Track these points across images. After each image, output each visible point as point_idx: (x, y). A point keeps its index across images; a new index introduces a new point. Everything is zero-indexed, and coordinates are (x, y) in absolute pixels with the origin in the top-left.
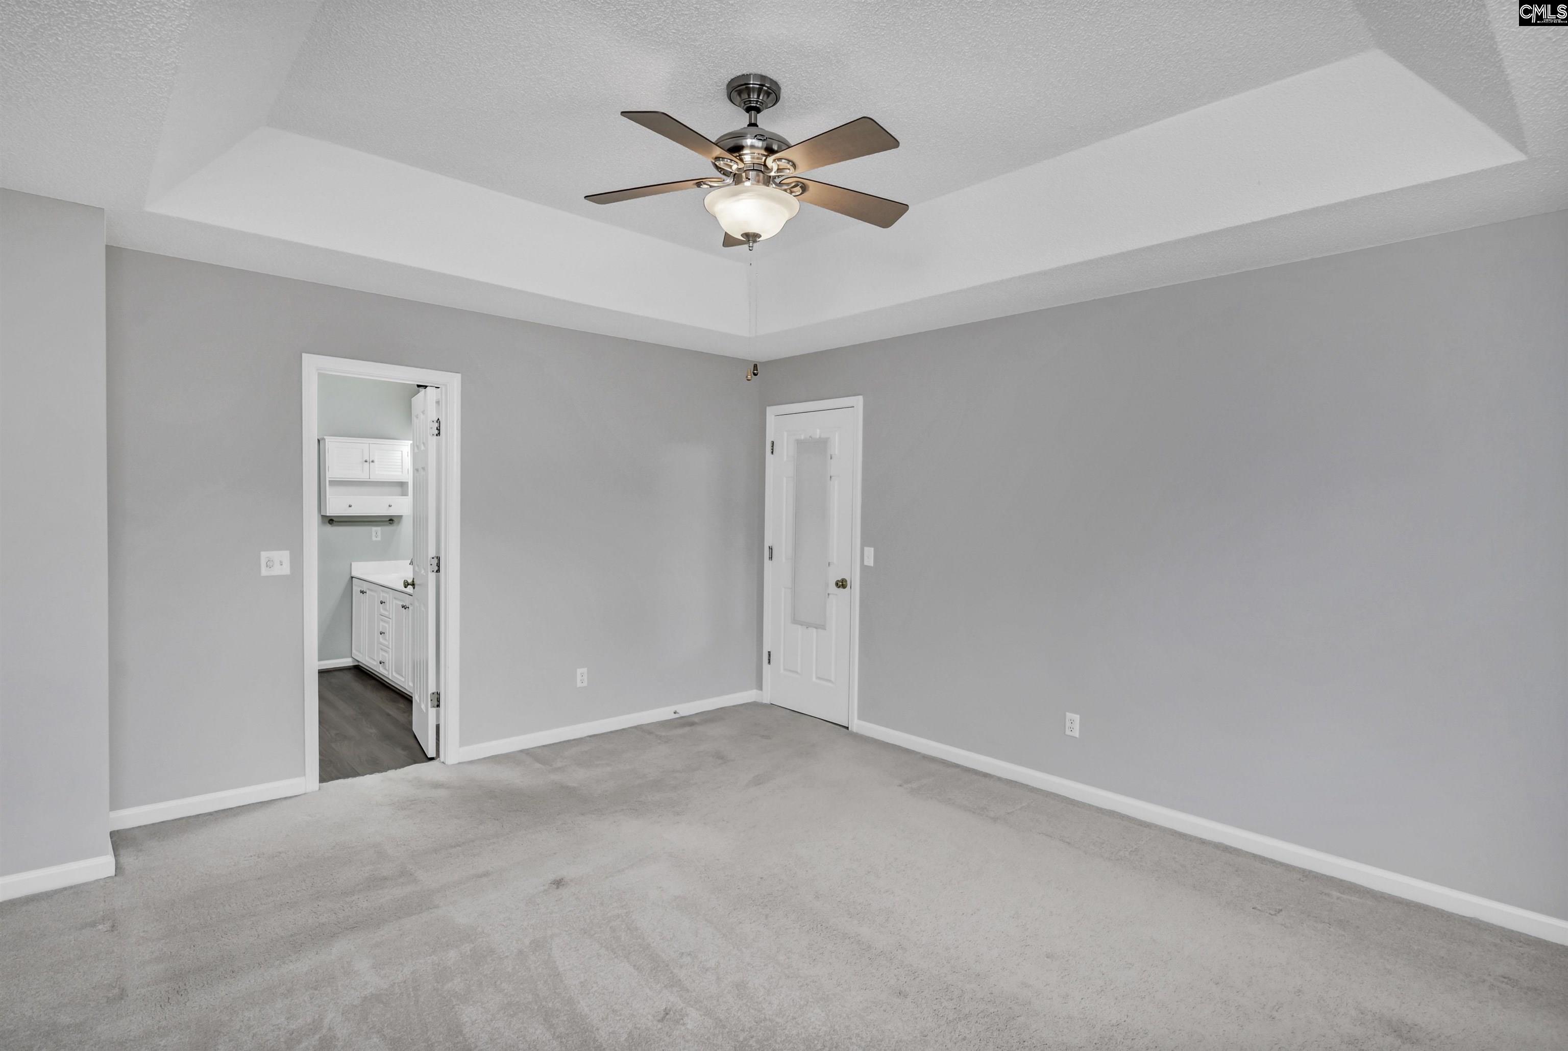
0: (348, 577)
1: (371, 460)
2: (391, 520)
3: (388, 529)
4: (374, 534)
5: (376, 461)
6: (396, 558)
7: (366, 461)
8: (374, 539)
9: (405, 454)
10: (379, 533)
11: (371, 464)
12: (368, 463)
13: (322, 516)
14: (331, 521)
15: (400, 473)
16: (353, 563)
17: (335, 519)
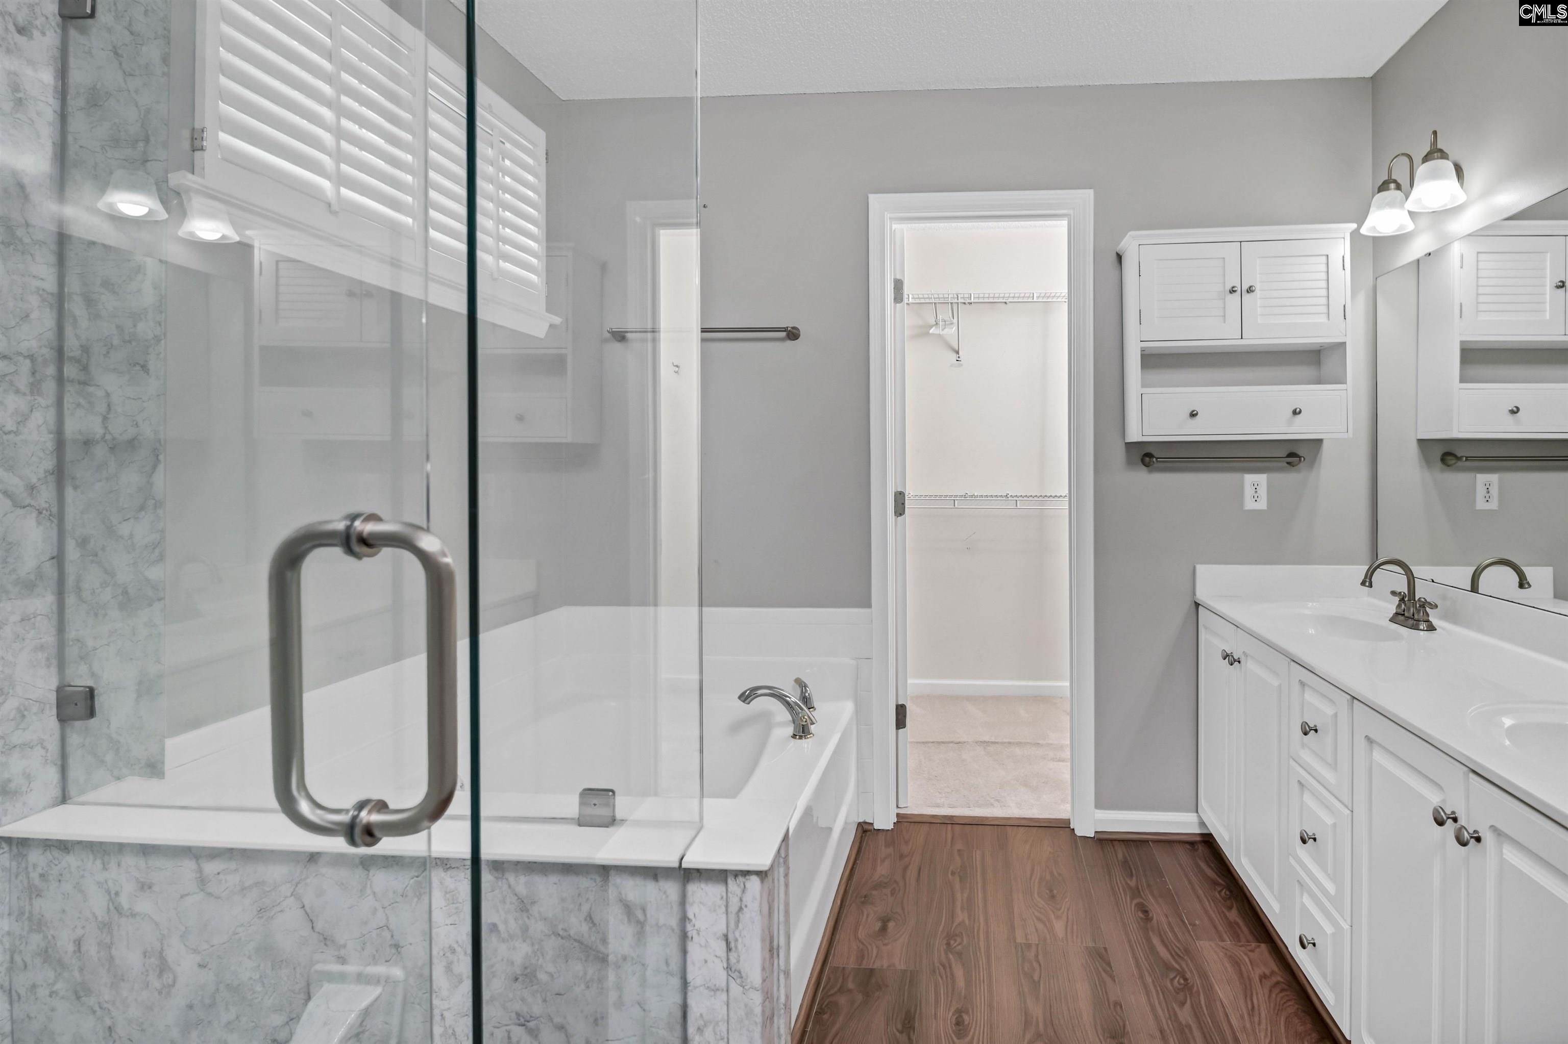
0: (1187, 604)
1: (1245, 287)
2: (1292, 455)
3: (1288, 478)
4: (1249, 491)
5: (1258, 287)
6: (1304, 557)
7: (1232, 291)
8: (1250, 505)
9: (1336, 263)
10: (1263, 492)
11: (1246, 297)
12: (1237, 296)
13: (1126, 443)
14: (1147, 459)
15: (1323, 319)
16: (1200, 569)
17: (1156, 454)
